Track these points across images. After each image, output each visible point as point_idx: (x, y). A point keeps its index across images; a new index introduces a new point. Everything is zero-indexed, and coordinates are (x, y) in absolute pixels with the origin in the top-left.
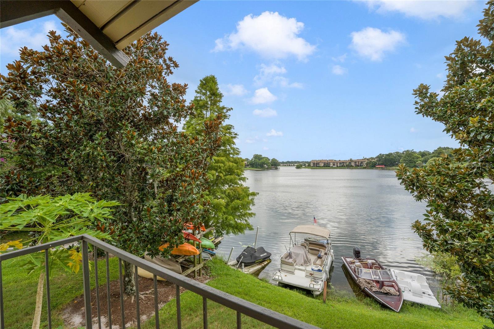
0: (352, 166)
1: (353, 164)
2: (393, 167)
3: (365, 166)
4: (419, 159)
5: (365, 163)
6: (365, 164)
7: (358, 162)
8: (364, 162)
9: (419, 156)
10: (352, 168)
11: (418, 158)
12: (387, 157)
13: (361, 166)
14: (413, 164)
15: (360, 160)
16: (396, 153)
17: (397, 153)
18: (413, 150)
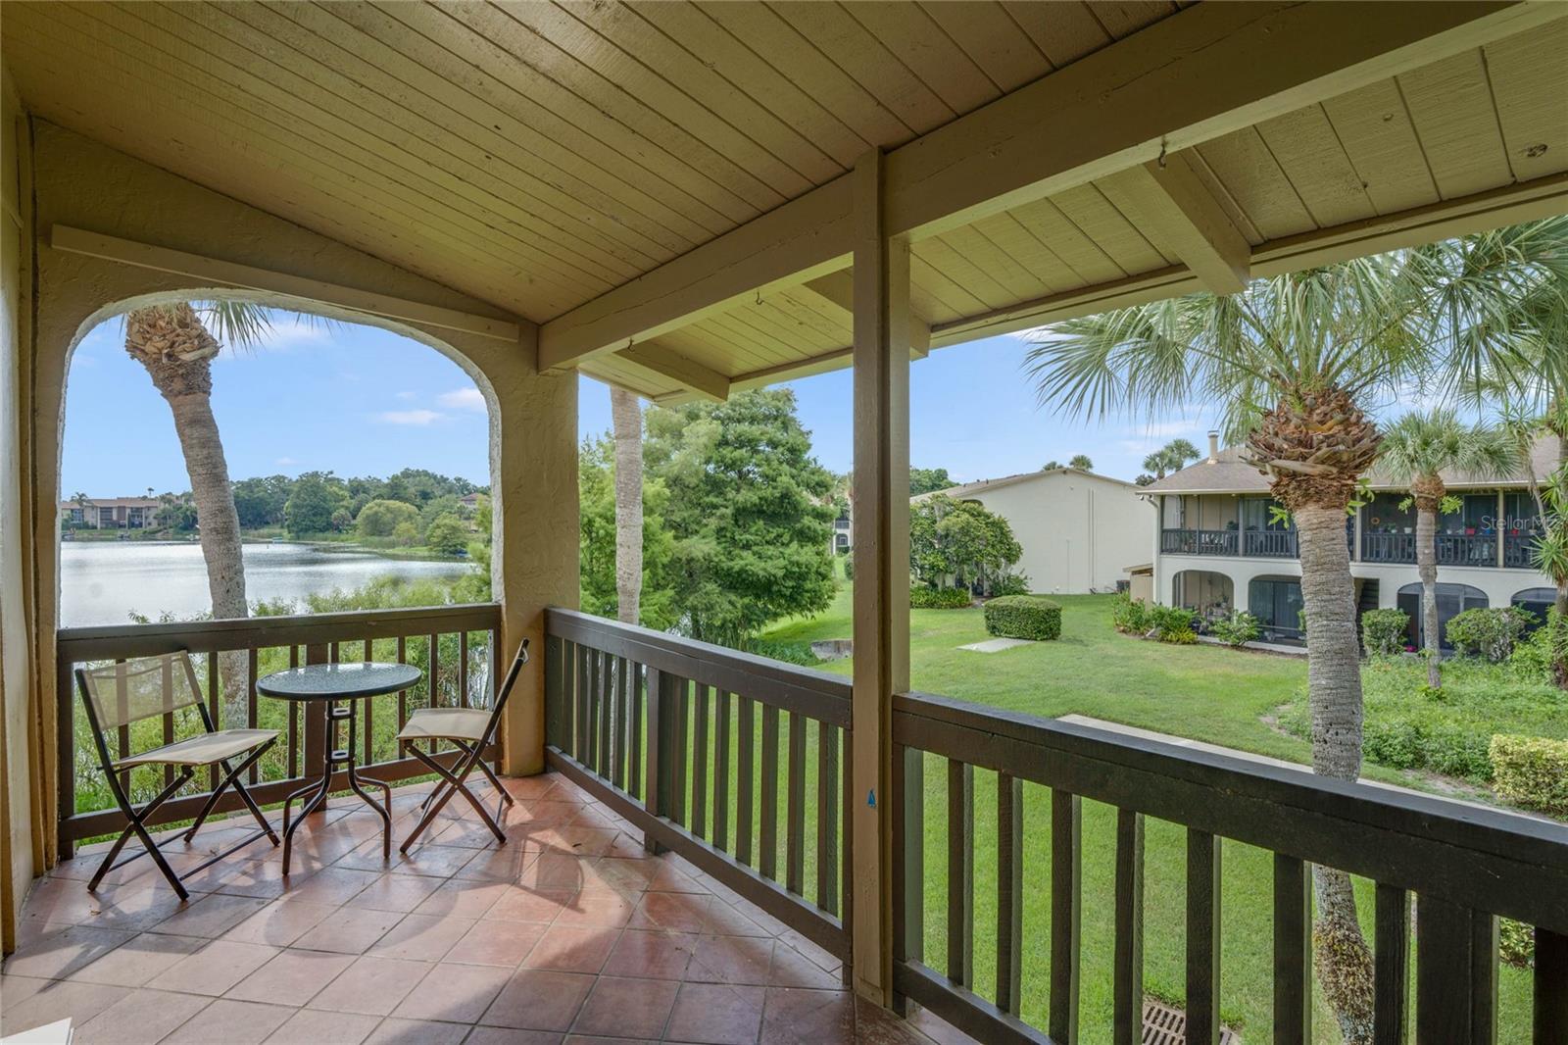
0: (86, 526)
1: (92, 517)
2: (261, 531)
3: (154, 526)
4: (341, 503)
5: (152, 513)
6: (151, 519)
7: (121, 509)
8: (149, 508)
9: (341, 493)
10: (85, 534)
11: (339, 501)
12: (243, 494)
13: (132, 525)
14: (324, 518)
15: (132, 500)
16: (273, 478)
17: (280, 479)
18: (332, 473)
